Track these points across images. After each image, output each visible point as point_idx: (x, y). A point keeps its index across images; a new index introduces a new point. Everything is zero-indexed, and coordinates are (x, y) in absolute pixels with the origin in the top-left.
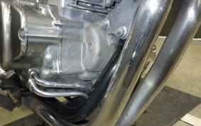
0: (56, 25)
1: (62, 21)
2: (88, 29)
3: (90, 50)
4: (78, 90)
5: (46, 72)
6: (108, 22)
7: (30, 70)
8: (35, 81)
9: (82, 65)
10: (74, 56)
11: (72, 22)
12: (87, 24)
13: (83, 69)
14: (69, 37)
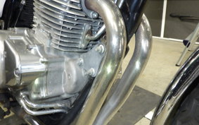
0: (43, 62)
1: (47, 59)
2: (67, 63)
3: (69, 79)
4: (59, 108)
5: (34, 96)
6: (82, 60)
7: (21, 94)
8: (25, 103)
9: (63, 89)
10: (56, 83)
11: (55, 58)
12: (67, 59)
13: (64, 91)
14: (53, 69)
